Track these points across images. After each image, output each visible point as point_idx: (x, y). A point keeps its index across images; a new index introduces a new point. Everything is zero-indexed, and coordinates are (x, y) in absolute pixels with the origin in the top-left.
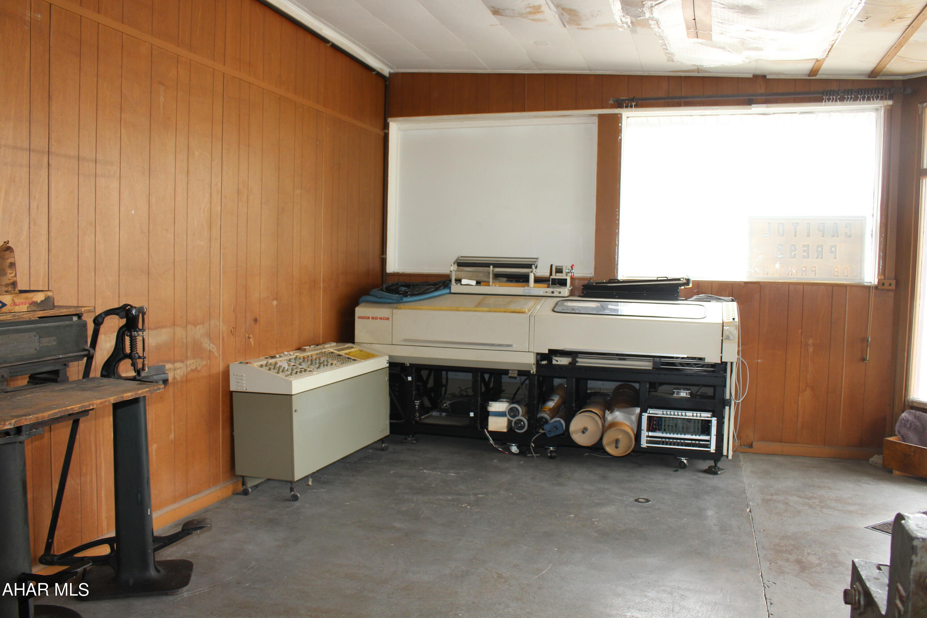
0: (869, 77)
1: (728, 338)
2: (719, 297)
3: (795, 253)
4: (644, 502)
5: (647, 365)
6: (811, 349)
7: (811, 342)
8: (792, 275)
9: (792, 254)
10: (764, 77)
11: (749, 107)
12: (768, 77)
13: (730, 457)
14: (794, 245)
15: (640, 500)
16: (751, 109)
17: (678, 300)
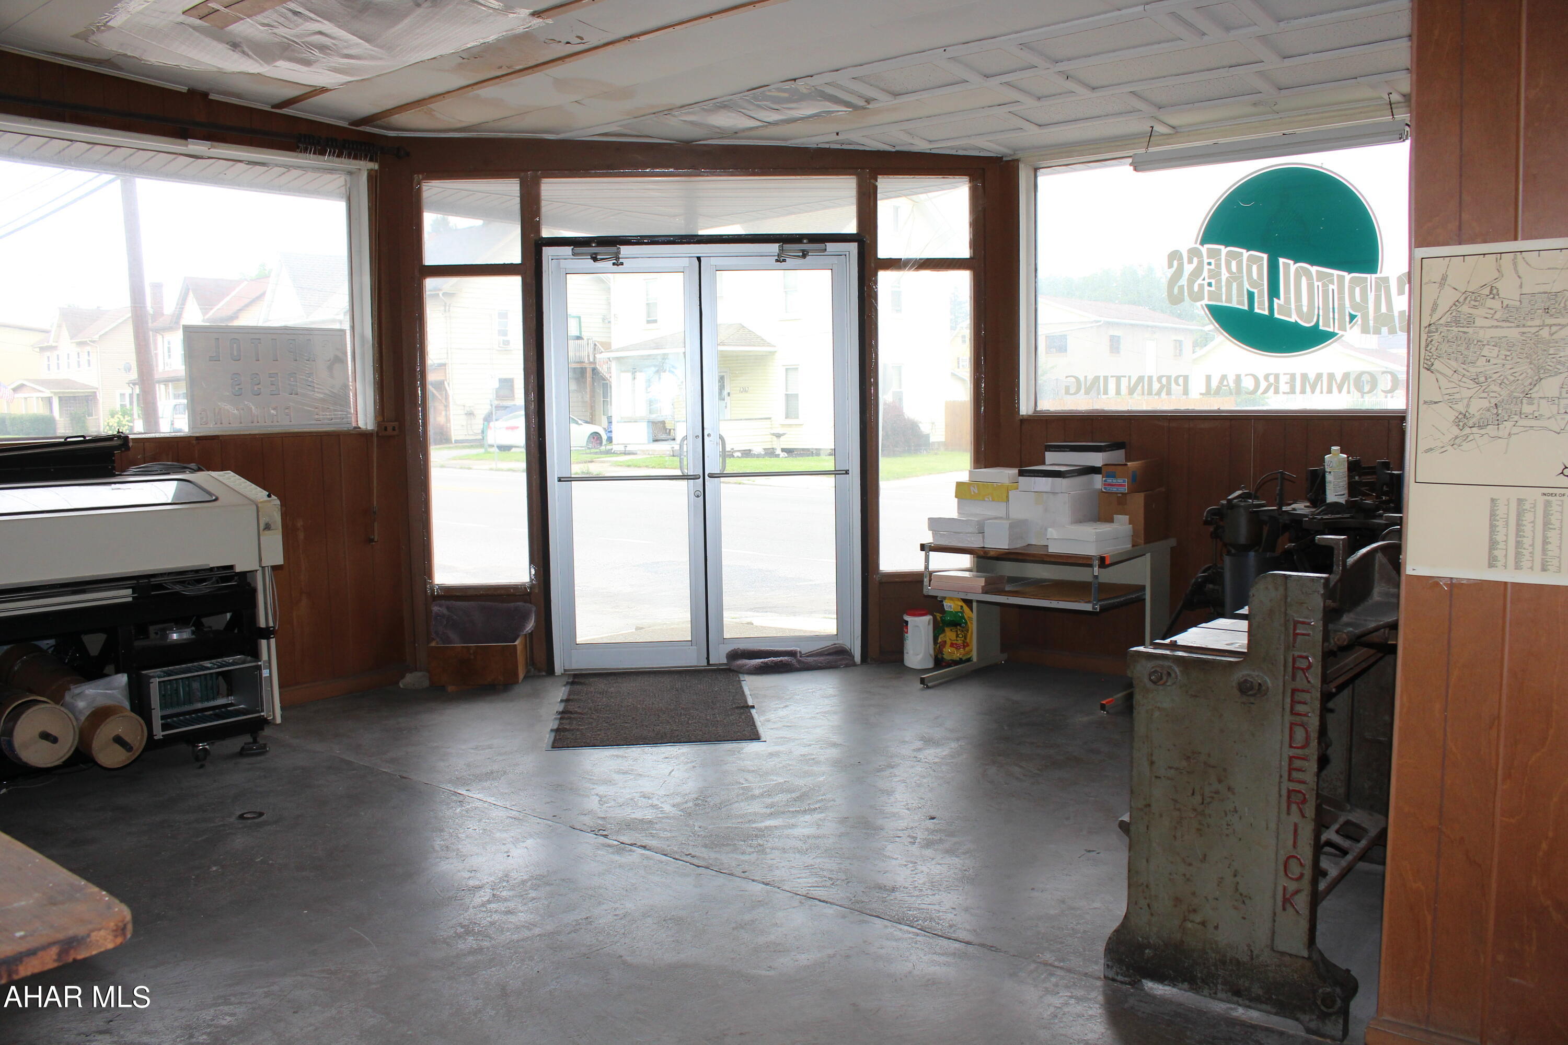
0: (351, 124)
1: (268, 527)
2: (185, 465)
3: (259, 386)
4: (254, 818)
5: (124, 595)
6: (301, 535)
7: (300, 524)
8: (258, 422)
9: (256, 389)
10: (205, 95)
11: (183, 141)
12: (212, 97)
13: (279, 720)
14: (257, 374)
15: (245, 816)
16: (187, 146)
17: (114, 476)
